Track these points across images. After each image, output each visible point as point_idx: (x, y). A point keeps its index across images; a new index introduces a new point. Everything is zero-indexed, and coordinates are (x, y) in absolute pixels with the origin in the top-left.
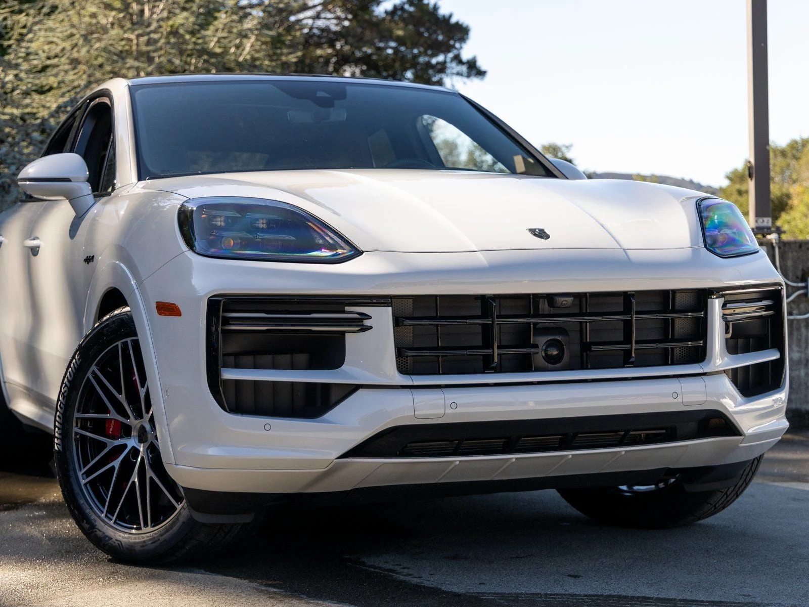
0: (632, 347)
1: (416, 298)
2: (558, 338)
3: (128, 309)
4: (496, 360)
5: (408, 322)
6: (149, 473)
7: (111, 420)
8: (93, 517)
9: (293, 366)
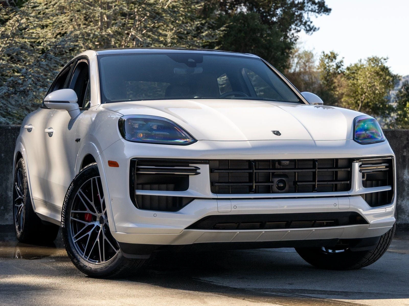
0: (316, 183)
1: (220, 161)
2: (283, 179)
3: (95, 163)
4: (254, 188)
5: (216, 171)
6: (104, 237)
7: (87, 213)
8: (79, 257)
9: (167, 189)
